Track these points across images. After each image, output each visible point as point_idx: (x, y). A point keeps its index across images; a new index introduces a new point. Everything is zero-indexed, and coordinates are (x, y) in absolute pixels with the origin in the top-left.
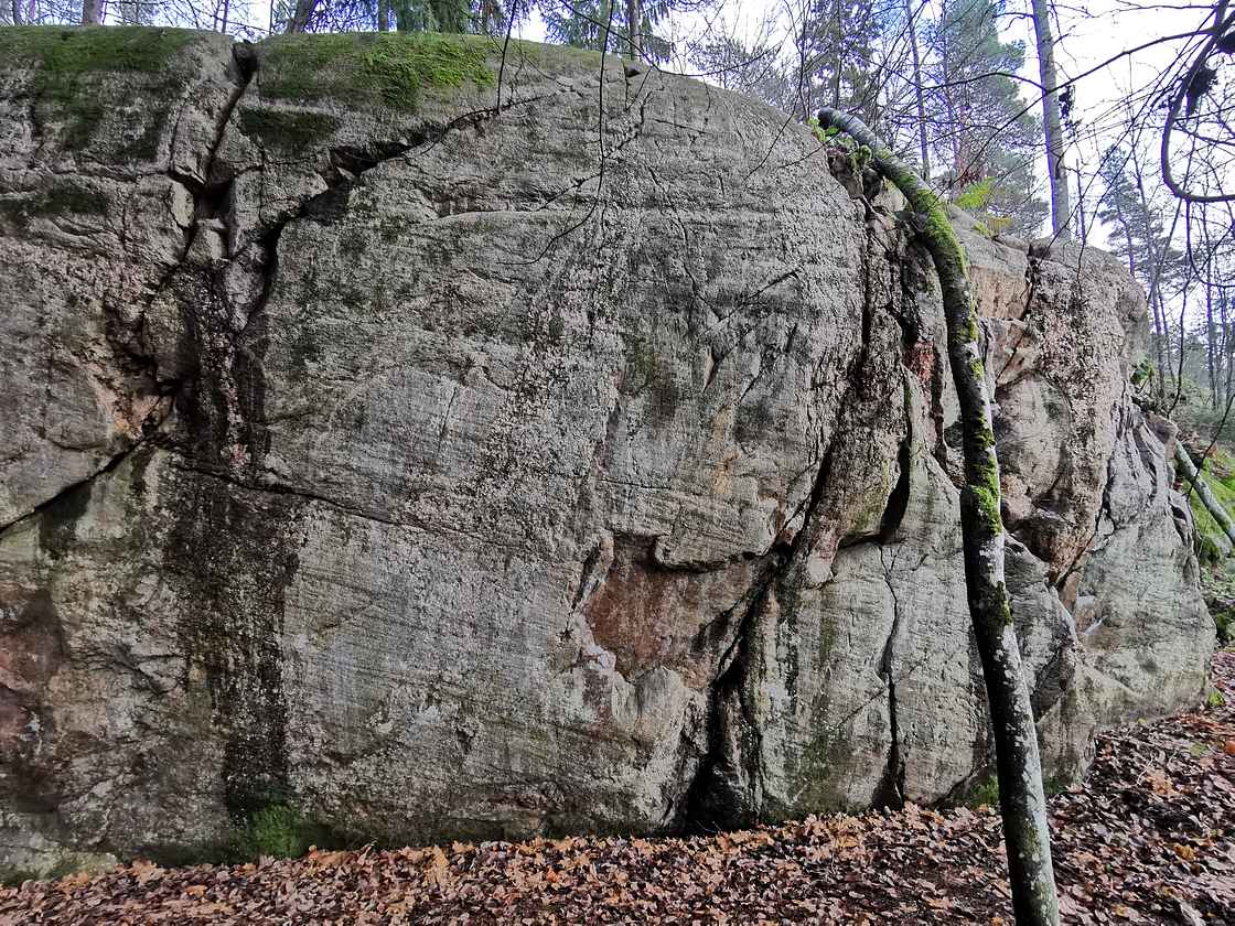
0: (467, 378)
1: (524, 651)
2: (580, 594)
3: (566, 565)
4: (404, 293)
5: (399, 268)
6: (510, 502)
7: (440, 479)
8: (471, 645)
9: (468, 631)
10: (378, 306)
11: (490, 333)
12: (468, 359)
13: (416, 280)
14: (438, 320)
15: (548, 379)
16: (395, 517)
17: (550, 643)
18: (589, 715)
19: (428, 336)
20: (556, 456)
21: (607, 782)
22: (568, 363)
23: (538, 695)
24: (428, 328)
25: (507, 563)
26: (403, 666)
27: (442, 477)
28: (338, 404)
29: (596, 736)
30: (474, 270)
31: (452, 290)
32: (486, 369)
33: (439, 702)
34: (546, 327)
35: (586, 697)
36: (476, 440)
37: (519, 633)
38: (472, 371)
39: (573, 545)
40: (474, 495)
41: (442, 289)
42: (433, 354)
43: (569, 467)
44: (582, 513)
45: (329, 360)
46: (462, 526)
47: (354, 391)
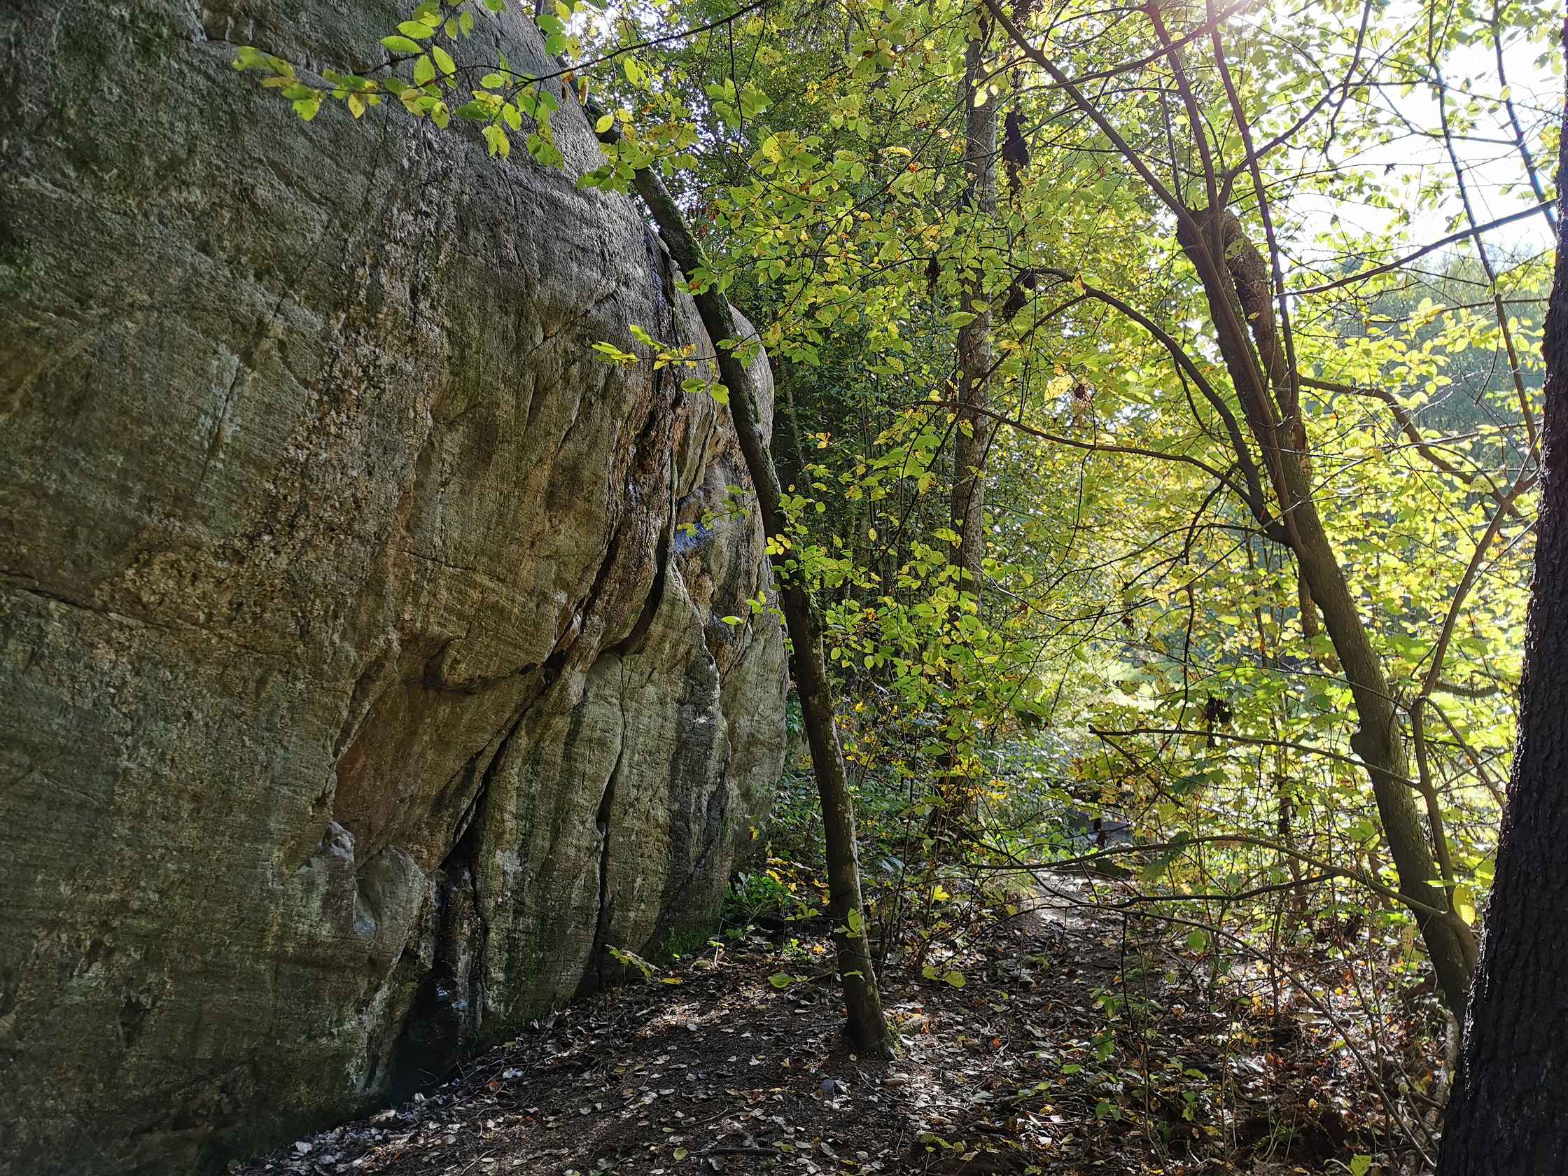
0: (256, 356)
2: (346, 732)
3: (340, 684)
4: (171, 169)
5: (164, 118)
6: (290, 579)
7: (197, 530)
9: (187, 806)
10: (127, 182)
11: (291, 283)
12: (260, 321)
13: (191, 151)
14: (220, 238)
15: (360, 381)
16: (99, 598)
17: (301, 814)
18: (326, 931)
19: (205, 263)
20: (358, 507)
22: (385, 360)
24: (204, 248)
25: (262, 682)
30: (274, 164)
31: (245, 193)
33: (110, 952)
35: (327, 899)
38: (266, 344)
39: (353, 654)
43: (371, 527)
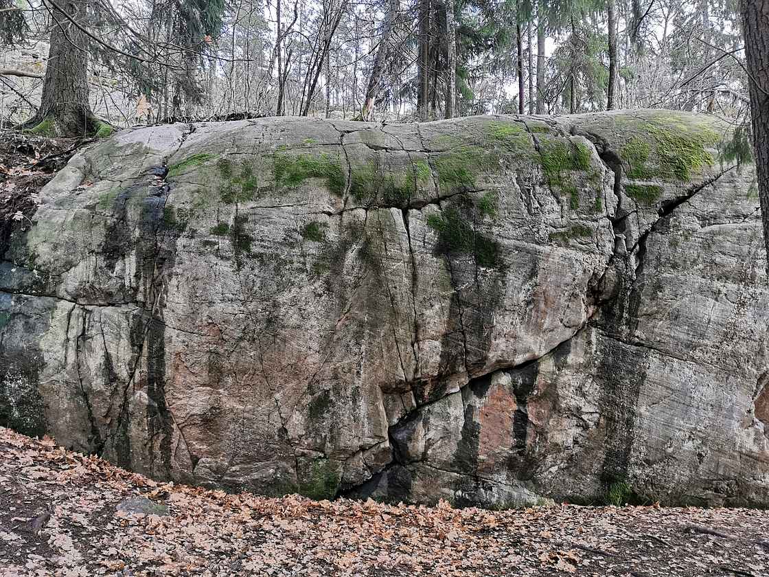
0: (719, 299)
1: (732, 418)
2: (756, 393)
3: (752, 380)
4: (694, 262)
5: (692, 252)
6: (733, 352)
7: (706, 342)
8: (711, 414)
9: (710, 408)
10: (684, 268)
11: (727, 279)
12: (719, 290)
13: (698, 257)
14: (707, 274)
15: (750, 299)
16: (684, 358)
17: (743, 414)
18: (755, 449)
19: (703, 281)
20: (752, 332)
21: (759, 482)
22: (758, 291)
23: (735, 439)
24: (704, 277)
25: (727, 378)
26: (682, 423)
27: (707, 341)
28: (669, 310)
29: (757, 459)
30: (720, 252)
31: (713, 261)
32: (726, 295)
33: (693, 439)
34: (749, 276)
35: (755, 440)
36: (722, 325)
37: (731, 410)
38: (721, 295)
39: (755, 372)
40: (718, 349)
41: (709, 260)
42: (705, 289)
43: (757, 337)
44: (760, 357)
45: (667, 292)
46: (712, 362)
47: (676, 304)
